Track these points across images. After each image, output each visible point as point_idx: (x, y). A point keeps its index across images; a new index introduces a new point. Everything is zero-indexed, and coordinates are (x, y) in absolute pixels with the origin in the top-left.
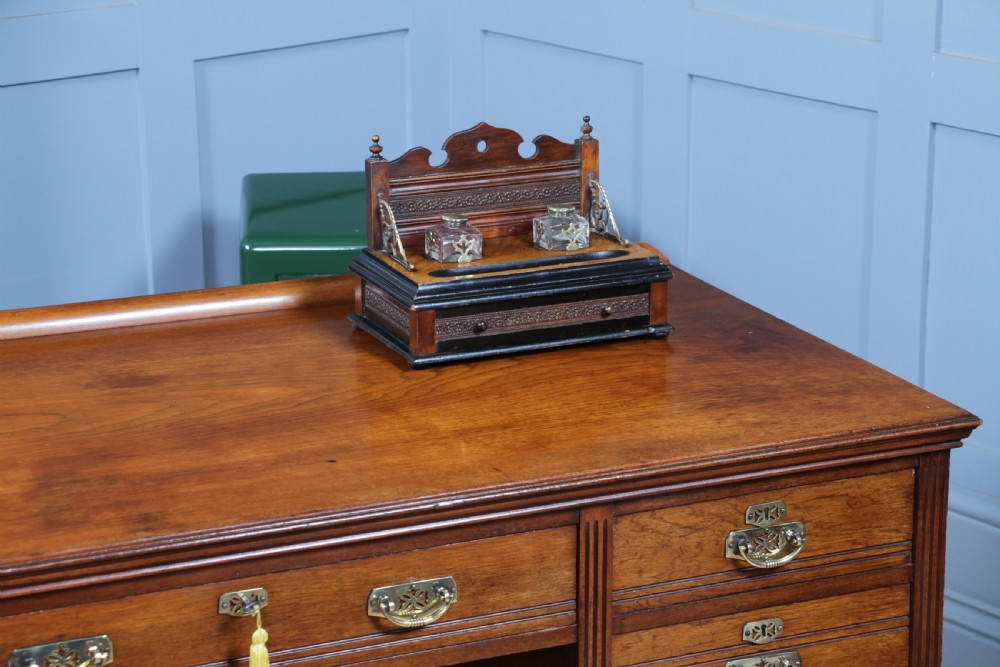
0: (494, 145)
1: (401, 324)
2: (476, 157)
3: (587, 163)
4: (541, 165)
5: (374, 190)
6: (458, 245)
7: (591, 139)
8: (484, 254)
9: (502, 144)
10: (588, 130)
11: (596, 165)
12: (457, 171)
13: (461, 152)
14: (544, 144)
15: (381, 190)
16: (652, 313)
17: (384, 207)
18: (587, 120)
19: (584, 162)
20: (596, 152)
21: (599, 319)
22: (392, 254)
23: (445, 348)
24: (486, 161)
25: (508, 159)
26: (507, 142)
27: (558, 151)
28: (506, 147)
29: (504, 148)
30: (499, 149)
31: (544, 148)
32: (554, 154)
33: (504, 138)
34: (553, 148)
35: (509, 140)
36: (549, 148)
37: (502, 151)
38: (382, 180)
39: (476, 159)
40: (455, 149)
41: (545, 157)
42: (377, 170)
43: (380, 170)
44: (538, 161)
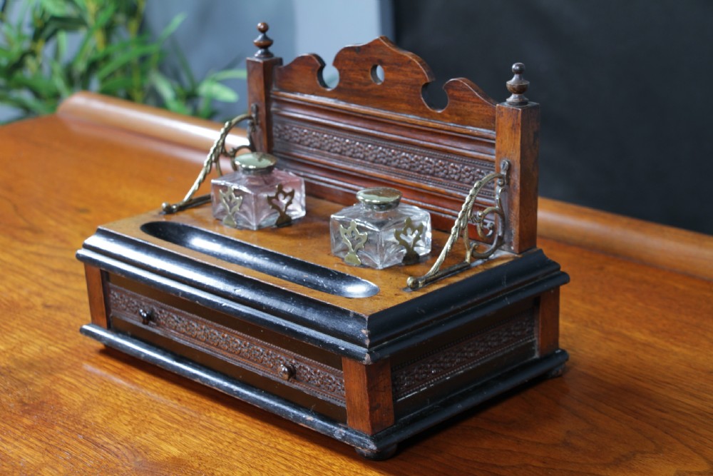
2: (370, 87)
5: (250, 98)
9: (400, 77)
11: (516, 148)
12: (346, 100)
13: (352, 75)
14: (455, 94)
15: (256, 100)
19: (498, 139)
20: (516, 127)
24: (381, 97)
25: (408, 103)
26: (407, 75)
27: (475, 111)
28: (405, 84)
29: (403, 83)
30: (397, 83)
31: (456, 99)
32: (469, 114)
33: (403, 69)
34: (468, 104)
35: (409, 73)
36: (462, 103)
37: (401, 88)
38: (257, 87)
39: (369, 90)
40: (344, 68)
41: (456, 114)
42: (252, 71)
43: (254, 72)
44: (447, 118)
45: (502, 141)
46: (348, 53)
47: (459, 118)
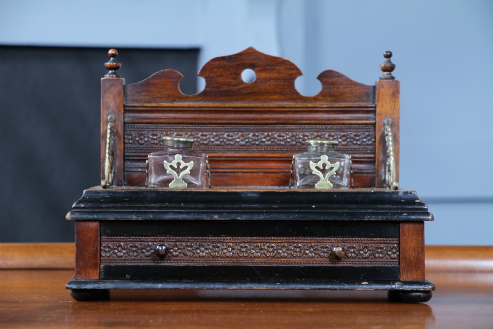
0: (263, 75)
2: (240, 87)
3: (383, 106)
4: (324, 105)
5: (104, 112)
7: (393, 78)
9: (275, 75)
10: (389, 69)
11: (396, 109)
12: (213, 101)
13: (220, 80)
14: (329, 80)
15: (112, 113)
16: (402, 265)
18: (388, 56)
19: (379, 105)
20: (396, 93)
21: (327, 264)
23: (112, 273)
24: (253, 93)
25: (281, 94)
26: (281, 72)
27: (348, 91)
28: (279, 79)
29: (276, 79)
30: (270, 80)
31: (330, 84)
32: (342, 94)
33: (276, 68)
34: (341, 87)
35: (283, 71)
36: (335, 86)
37: (273, 83)
38: (115, 101)
39: (239, 89)
40: (212, 75)
41: (330, 96)
42: (109, 89)
43: (112, 89)
44: (321, 100)
45: (382, 105)
46: (217, 63)
47: (332, 98)
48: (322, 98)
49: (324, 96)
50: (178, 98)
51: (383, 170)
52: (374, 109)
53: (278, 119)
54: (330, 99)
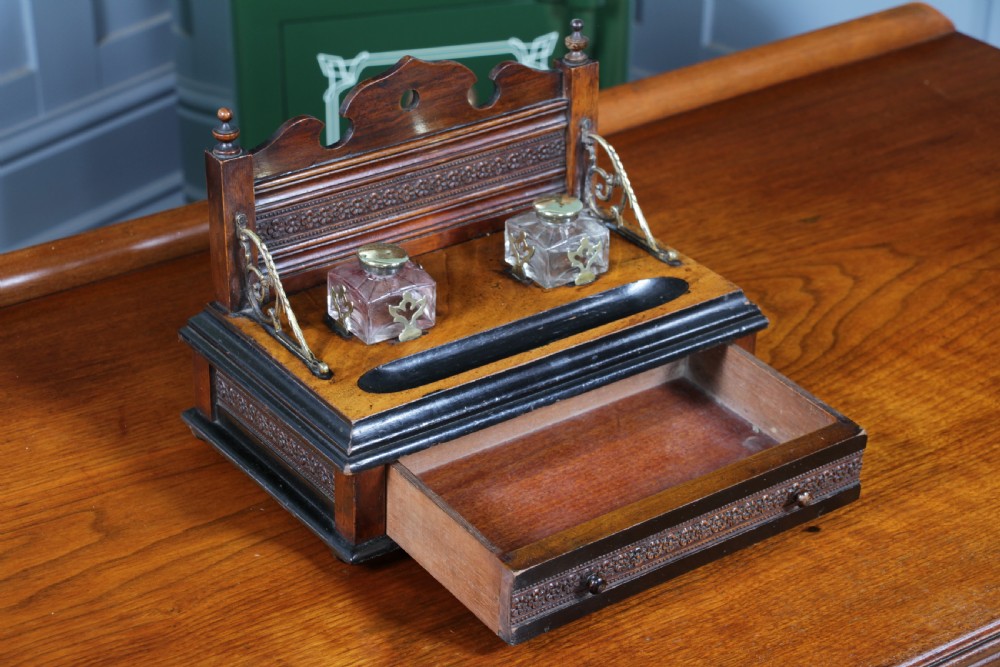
0: (428, 95)
1: (307, 470)
2: (399, 119)
3: (579, 102)
4: (505, 117)
5: (227, 210)
6: (401, 312)
8: (441, 316)
9: (444, 90)
10: (583, 47)
12: (365, 148)
13: (373, 116)
14: (509, 80)
15: (239, 208)
17: (250, 241)
19: (575, 102)
20: (594, 81)
22: (273, 326)
25: (451, 115)
26: (451, 85)
27: (531, 88)
28: (448, 95)
29: (445, 97)
30: (437, 100)
31: (509, 86)
32: (525, 94)
33: (445, 80)
34: (523, 85)
35: (452, 83)
36: (517, 86)
37: (442, 102)
38: (242, 190)
39: (398, 123)
40: (363, 112)
41: (510, 101)
42: (233, 174)
43: (237, 174)
44: (499, 110)
45: (578, 100)
46: (369, 93)
47: (513, 104)
48: (500, 107)
49: (503, 104)
50: (318, 157)
51: (579, 188)
52: (565, 107)
53: (451, 154)
54: (510, 105)
